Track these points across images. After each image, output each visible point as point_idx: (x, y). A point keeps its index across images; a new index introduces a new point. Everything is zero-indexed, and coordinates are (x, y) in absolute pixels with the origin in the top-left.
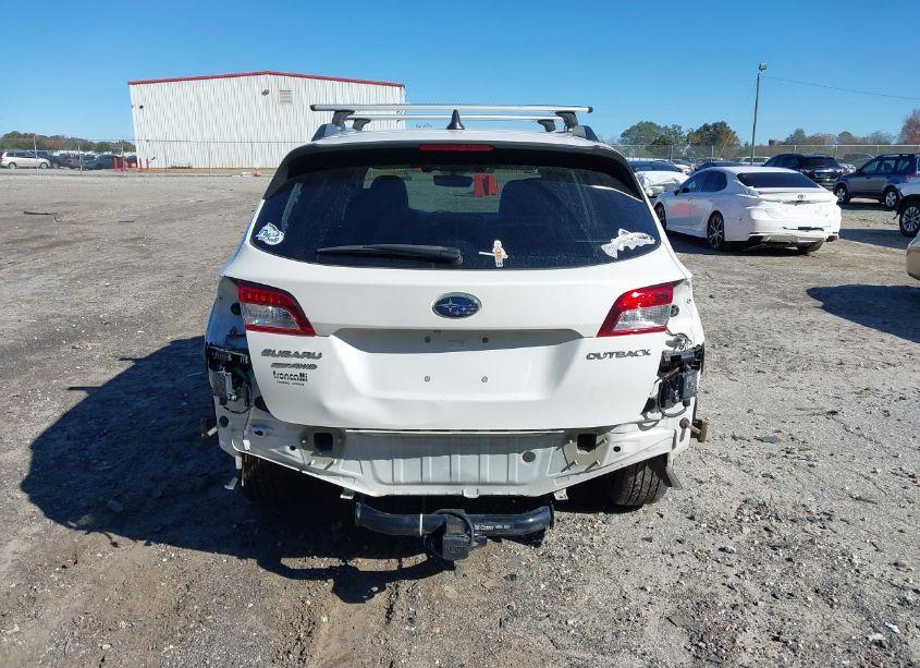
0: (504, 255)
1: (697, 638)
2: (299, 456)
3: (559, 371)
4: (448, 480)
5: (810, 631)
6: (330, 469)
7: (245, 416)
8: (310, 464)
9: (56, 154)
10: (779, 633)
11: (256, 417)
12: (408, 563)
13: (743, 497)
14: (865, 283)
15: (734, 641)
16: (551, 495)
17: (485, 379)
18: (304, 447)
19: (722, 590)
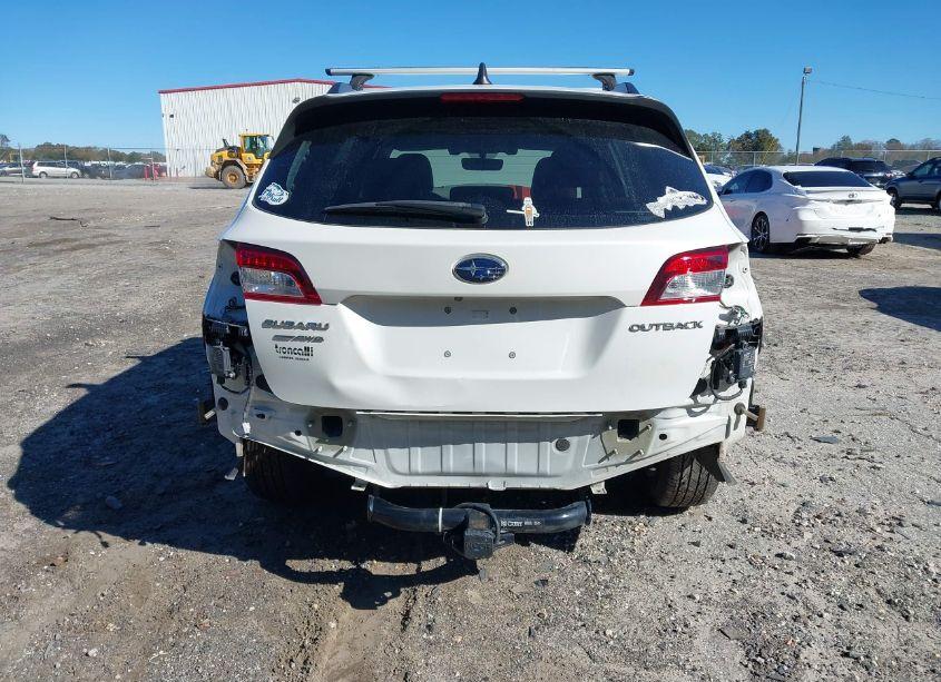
0: (535, 213)
1: (755, 653)
2: (304, 442)
3: (597, 346)
4: (470, 470)
5: (883, 646)
6: (340, 457)
7: (244, 397)
8: (317, 450)
9: (88, 164)
10: (849, 648)
11: (258, 398)
12: (427, 566)
13: (800, 500)
14: (922, 285)
15: (797, 657)
16: (587, 489)
17: (512, 355)
18: (311, 433)
19: (782, 600)
